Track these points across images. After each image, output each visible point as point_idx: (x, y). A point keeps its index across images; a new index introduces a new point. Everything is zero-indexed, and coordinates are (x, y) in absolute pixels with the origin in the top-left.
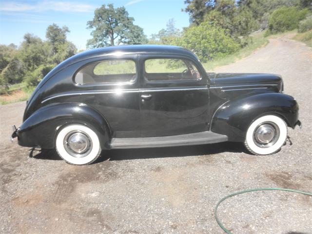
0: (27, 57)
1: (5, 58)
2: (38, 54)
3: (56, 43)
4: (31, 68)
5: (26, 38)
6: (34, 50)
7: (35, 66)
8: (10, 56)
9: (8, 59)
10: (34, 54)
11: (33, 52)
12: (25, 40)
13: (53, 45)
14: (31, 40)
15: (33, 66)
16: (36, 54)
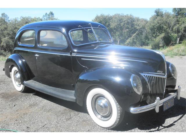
0: (153, 26)
1: (135, 26)
2: (162, 25)
3: (179, 16)
4: (154, 35)
5: (157, 12)
6: (160, 22)
7: (158, 34)
8: (140, 25)
9: (138, 28)
10: (158, 25)
11: (158, 23)
12: (156, 14)
13: (177, 18)
14: (159, 14)
15: (157, 33)
16: (161, 24)
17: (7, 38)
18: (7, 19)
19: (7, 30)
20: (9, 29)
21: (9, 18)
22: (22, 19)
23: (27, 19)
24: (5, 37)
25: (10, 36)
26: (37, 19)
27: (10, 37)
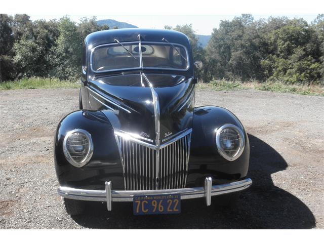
17: (239, 52)
18: (249, 21)
19: (241, 40)
20: (246, 37)
21: (253, 19)
22: (271, 20)
23: (281, 21)
24: (237, 50)
25: (244, 49)
26: (298, 21)
27: (244, 52)
